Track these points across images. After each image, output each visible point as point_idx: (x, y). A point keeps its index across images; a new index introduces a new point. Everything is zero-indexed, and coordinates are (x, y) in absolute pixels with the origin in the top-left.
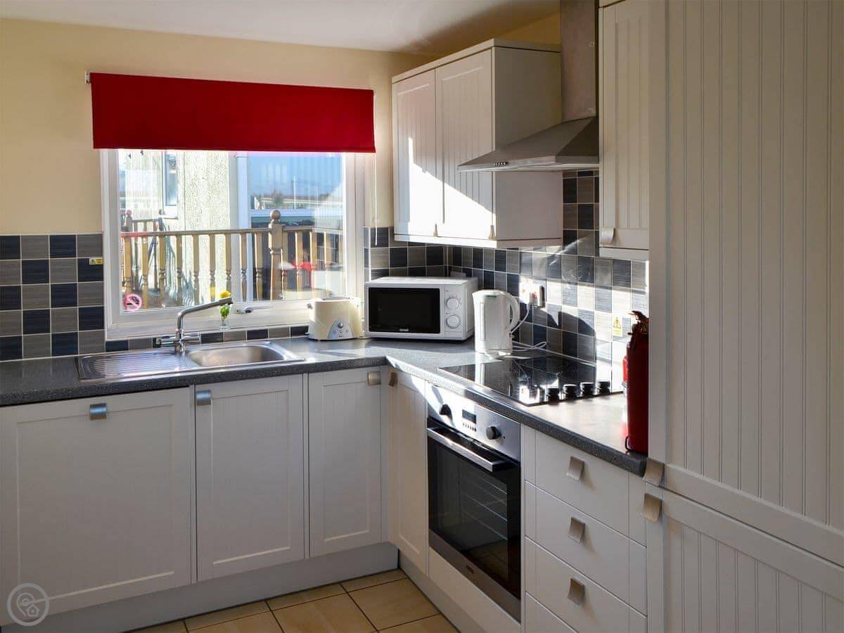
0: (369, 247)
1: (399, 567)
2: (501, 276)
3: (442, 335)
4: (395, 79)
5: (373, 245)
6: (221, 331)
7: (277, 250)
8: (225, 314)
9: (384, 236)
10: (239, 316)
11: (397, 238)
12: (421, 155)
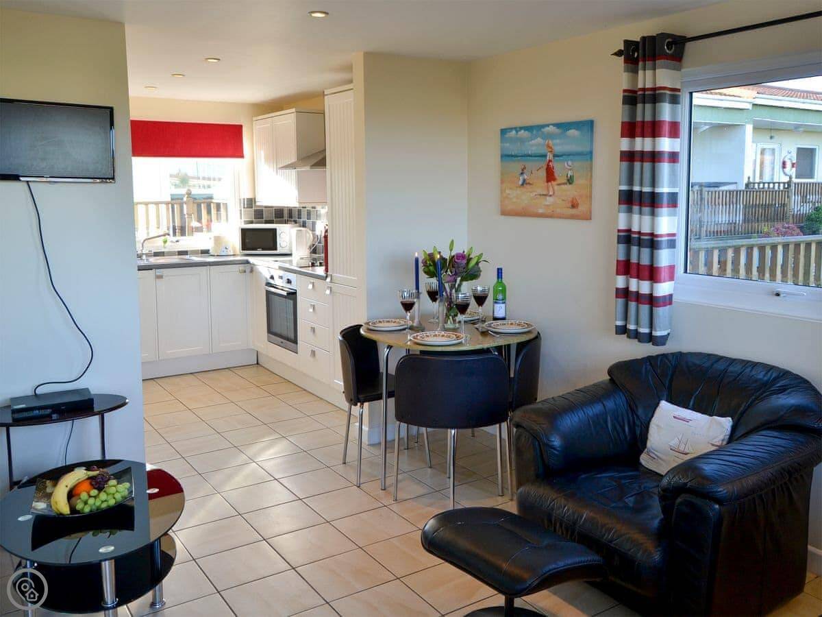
0: (242, 209)
1: (258, 363)
2: (309, 222)
3: (279, 251)
4: (255, 119)
5: (244, 208)
6: (163, 251)
7: (190, 215)
8: (165, 242)
9: (251, 202)
10: (173, 244)
11: (258, 204)
12: (268, 159)
